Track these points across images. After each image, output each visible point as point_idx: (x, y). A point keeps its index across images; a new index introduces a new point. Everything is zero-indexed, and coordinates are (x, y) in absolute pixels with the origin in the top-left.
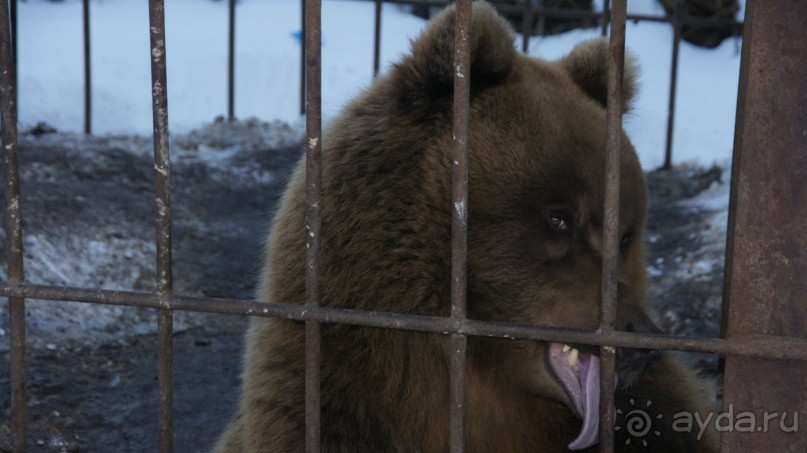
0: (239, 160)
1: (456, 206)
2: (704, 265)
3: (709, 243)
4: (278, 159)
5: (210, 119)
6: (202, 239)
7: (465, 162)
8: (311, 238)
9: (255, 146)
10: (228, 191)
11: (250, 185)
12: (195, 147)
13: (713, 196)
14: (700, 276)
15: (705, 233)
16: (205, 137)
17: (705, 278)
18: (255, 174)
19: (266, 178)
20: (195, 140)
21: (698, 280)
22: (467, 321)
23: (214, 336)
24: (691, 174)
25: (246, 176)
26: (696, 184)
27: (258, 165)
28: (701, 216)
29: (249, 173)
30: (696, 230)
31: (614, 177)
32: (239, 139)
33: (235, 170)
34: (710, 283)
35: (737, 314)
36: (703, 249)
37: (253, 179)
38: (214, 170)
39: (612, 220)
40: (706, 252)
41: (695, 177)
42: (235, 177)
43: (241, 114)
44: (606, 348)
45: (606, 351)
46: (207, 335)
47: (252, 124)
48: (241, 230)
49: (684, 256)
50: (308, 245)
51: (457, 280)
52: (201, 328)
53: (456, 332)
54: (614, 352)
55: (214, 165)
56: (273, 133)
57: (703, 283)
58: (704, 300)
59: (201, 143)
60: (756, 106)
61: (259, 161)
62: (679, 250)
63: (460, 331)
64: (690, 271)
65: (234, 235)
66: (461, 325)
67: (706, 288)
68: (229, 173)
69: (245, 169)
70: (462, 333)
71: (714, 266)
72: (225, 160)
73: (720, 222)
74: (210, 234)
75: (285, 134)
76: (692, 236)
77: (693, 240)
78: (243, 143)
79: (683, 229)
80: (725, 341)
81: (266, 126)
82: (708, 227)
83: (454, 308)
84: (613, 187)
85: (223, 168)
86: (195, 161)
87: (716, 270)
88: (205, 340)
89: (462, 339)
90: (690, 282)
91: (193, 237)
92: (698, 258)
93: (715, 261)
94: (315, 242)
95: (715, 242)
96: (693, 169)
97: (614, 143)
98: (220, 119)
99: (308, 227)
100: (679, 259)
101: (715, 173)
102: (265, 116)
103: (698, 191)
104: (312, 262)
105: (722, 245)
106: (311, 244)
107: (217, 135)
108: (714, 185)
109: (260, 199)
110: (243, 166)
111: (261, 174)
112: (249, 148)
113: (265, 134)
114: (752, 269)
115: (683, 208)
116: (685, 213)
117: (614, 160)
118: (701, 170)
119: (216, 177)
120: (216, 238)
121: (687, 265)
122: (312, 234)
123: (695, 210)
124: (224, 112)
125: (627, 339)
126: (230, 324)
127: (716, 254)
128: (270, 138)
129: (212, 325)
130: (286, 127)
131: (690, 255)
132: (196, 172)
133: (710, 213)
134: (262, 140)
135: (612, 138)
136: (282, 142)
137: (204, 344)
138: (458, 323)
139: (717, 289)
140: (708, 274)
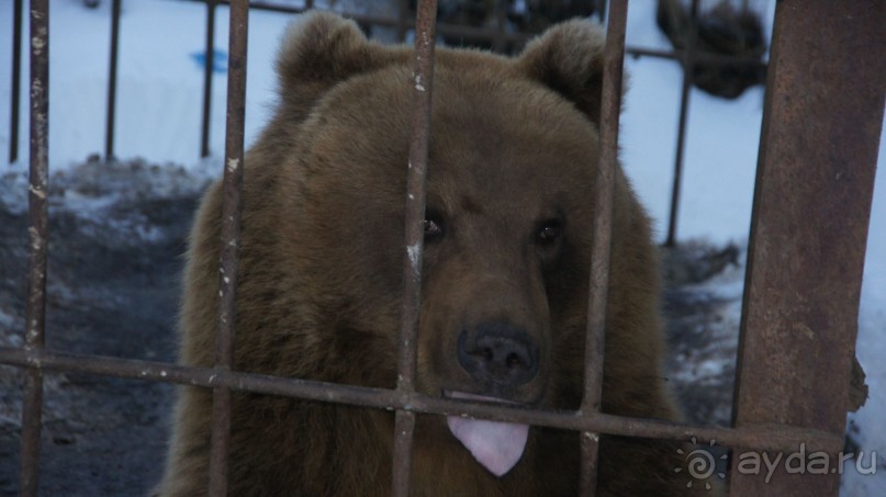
0: (119, 211)
1: (410, 250)
2: (713, 367)
3: (719, 339)
4: (171, 210)
5: (81, 158)
6: (66, 309)
7: (421, 196)
8: (225, 284)
9: (140, 195)
10: (104, 250)
11: (133, 242)
12: (62, 193)
13: (727, 281)
14: (707, 378)
15: (715, 327)
16: (74, 180)
17: (713, 382)
18: (140, 229)
19: (155, 234)
20: (60, 183)
21: (704, 383)
22: (416, 394)
23: (80, 432)
24: (700, 254)
25: (128, 231)
26: (706, 266)
27: (144, 218)
28: (712, 305)
29: (131, 227)
30: (704, 322)
31: (604, 223)
32: (119, 184)
33: (114, 224)
34: (720, 389)
35: (749, 398)
36: (713, 346)
37: (136, 235)
38: (85, 222)
39: (599, 275)
40: (716, 350)
41: (705, 258)
42: (114, 232)
43: (123, 152)
44: (588, 434)
45: (587, 438)
46: (70, 431)
47: (136, 166)
48: (119, 299)
49: (687, 354)
50: (221, 294)
51: (406, 343)
52: (63, 421)
53: (402, 408)
54: (597, 439)
55: (85, 215)
56: (165, 179)
57: (710, 388)
58: (711, 408)
59: (68, 188)
60: (780, 141)
61: (145, 212)
62: (682, 346)
63: (408, 407)
64: (694, 373)
65: (110, 305)
66: (409, 399)
67: (713, 394)
68: (106, 227)
69: (126, 223)
70: (410, 410)
71: (725, 367)
72: (100, 210)
73: (733, 313)
74: (79, 302)
75: (180, 180)
76: (699, 329)
77: (700, 334)
78: (124, 190)
79: (688, 320)
80: (733, 430)
81: (155, 169)
82: (719, 319)
83: (401, 378)
84: (603, 235)
85: (97, 220)
86: (60, 209)
87: (726, 372)
88: (69, 437)
89: (409, 418)
90: (695, 386)
91: (56, 306)
92: (706, 357)
93: (726, 361)
94: (230, 288)
95: (727, 337)
96: (702, 247)
97: (607, 180)
98: (94, 159)
99: (222, 270)
100: (681, 358)
101: (730, 253)
102: (153, 156)
103: (708, 275)
104: (225, 314)
105: (734, 342)
106: (225, 292)
107: (90, 179)
108: (729, 269)
109: (146, 261)
110: (124, 218)
111: (147, 229)
112: (132, 195)
113: (154, 180)
114: (769, 342)
115: (689, 295)
116: (691, 301)
117: (604, 200)
118: (713, 250)
119: (87, 231)
120: (85, 309)
121: (690, 366)
122: (227, 280)
123: (703, 298)
124: (99, 148)
125: (614, 424)
126: (101, 417)
127: (727, 353)
128: (160, 185)
129: (78, 418)
130: (181, 172)
131: (696, 352)
132: (62, 223)
133: (722, 302)
134: (149, 187)
135: (605, 173)
136: (176, 190)
137: (65, 442)
138: (405, 396)
139: (728, 396)
140: (717, 377)
